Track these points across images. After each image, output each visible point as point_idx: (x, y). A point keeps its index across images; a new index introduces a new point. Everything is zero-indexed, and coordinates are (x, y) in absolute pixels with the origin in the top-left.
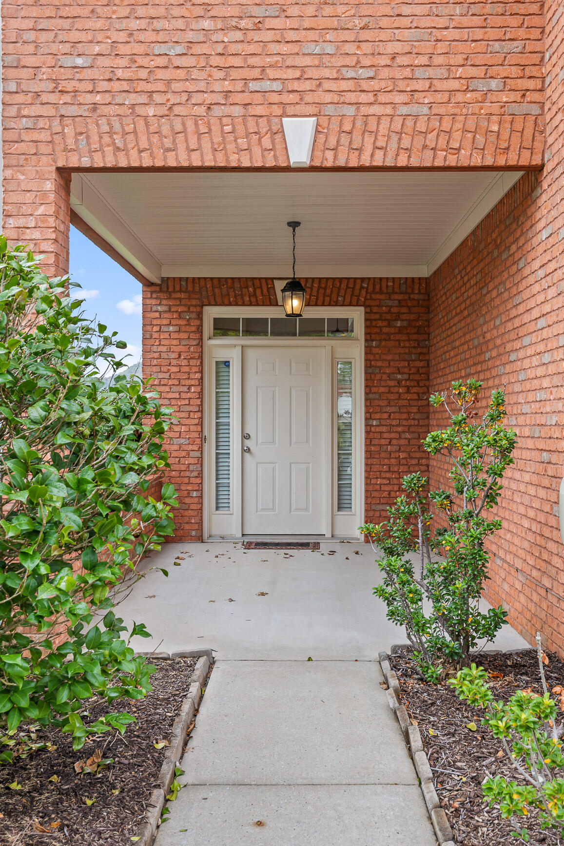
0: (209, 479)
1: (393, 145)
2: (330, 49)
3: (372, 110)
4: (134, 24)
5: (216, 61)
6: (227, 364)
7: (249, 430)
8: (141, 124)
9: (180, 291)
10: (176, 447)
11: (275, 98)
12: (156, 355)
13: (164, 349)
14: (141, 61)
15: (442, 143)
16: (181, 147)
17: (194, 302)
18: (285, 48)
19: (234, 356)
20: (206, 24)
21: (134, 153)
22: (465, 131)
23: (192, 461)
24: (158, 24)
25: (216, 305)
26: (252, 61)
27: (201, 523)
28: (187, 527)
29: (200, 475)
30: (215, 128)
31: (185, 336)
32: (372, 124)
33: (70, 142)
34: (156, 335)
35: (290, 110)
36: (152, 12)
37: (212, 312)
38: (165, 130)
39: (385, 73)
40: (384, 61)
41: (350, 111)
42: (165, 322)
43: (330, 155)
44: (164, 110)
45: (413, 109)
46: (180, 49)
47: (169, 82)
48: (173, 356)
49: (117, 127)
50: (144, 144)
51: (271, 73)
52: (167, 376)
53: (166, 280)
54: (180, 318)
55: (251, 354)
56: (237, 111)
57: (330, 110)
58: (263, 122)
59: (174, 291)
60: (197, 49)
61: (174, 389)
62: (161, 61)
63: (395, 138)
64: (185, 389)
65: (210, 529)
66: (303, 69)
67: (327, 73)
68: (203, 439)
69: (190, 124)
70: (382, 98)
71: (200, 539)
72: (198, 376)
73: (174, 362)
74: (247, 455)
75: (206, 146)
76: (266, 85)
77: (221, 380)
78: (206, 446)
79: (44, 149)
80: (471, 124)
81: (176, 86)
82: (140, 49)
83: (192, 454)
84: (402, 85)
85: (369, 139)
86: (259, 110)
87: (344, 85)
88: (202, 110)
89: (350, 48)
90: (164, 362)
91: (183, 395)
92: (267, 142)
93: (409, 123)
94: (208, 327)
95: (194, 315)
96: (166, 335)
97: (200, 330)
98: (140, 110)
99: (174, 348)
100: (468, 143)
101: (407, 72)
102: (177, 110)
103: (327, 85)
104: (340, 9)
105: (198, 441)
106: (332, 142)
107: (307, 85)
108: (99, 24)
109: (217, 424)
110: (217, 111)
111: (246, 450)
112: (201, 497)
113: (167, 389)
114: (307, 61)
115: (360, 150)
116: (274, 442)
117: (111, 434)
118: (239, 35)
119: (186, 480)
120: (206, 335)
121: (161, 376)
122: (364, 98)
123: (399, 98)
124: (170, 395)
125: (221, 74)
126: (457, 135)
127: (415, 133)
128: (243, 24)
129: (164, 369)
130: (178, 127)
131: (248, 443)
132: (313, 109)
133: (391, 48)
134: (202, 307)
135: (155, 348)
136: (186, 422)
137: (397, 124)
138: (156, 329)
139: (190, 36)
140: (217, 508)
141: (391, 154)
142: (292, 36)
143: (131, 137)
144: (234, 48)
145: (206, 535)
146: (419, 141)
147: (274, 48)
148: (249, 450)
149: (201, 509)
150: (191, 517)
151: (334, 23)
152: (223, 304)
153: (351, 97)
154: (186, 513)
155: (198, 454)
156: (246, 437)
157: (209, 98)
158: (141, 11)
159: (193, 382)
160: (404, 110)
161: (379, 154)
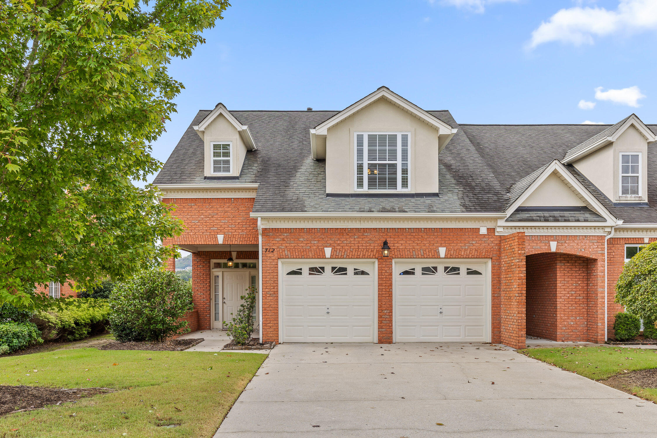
0: (213, 311)
1: (239, 240)
2: (226, 221)
3: (235, 233)
4: (188, 217)
5: (204, 224)
6: (218, 276)
7: (225, 296)
8: (190, 236)
9: (204, 255)
10: (202, 302)
11: (216, 231)
12: (196, 274)
13: (199, 272)
14: (190, 224)
15: (248, 240)
16: (198, 240)
17: (208, 258)
18: (218, 221)
19: (220, 274)
20: (202, 217)
21: (188, 242)
22: (253, 237)
23: (207, 306)
24: (193, 217)
25: (214, 259)
26: (211, 224)
27: (210, 324)
28: (206, 325)
29: (210, 310)
30: (204, 237)
31: (205, 268)
32: (235, 236)
33: (176, 240)
34: (196, 268)
35: (219, 233)
36: (192, 214)
37: (214, 261)
38: (194, 237)
39: (237, 226)
40: (237, 224)
41: (230, 233)
42: (199, 264)
43: (226, 242)
44: (194, 233)
45: (243, 233)
46: (197, 222)
47: (195, 228)
48: (201, 274)
49: (185, 237)
50: (190, 240)
51: (215, 226)
52: (199, 280)
53: (199, 252)
54: (203, 263)
55: (225, 273)
56: (208, 233)
57: (226, 233)
58: (213, 236)
59: (202, 255)
60: (201, 221)
61: (202, 284)
62: (194, 224)
63: (239, 239)
64: (205, 284)
65: (213, 326)
66: (221, 225)
67: (226, 226)
68: (210, 299)
69: (199, 236)
70: (237, 231)
71: (210, 329)
72: (209, 280)
73: (202, 276)
74: (224, 304)
75: (202, 240)
76: (214, 228)
77: (216, 282)
78: (211, 301)
79: (171, 241)
80: (254, 236)
81: (196, 229)
82: (189, 221)
83: (207, 304)
84: (240, 228)
85: (234, 239)
86: (213, 233)
87: (229, 228)
88: (201, 233)
89: (230, 221)
90: (199, 276)
91: (205, 286)
92: (214, 239)
93: (242, 236)
94: (212, 265)
95: (207, 262)
96: (199, 268)
97: (209, 267)
98: (189, 233)
99: (202, 272)
100: (253, 240)
101: (242, 226)
102: (197, 233)
103: (226, 228)
104: (228, 214)
105: (209, 300)
106: (227, 240)
107: (222, 228)
108: (181, 217)
109: (215, 295)
110: (205, 234)
111: (224, 303)
112: (210, 316)
113: (200, 284)
114: (222, 224)
115: (232, 241)
116: (232, 300)
117: (185, 296)
118: (209, 219)
119: (205, 311)
120: (211, 268)
121: (198, 280)
122: (233, 231)
123: (240, 231)
124: (200, 286)
125: (205, 226)
126: (251, 238)
127: (243, 238)
128: (209, 216)
129: (199, 278)
130: (197, 237)
131: (224, 300)
132: (223, 233)
133: (238, 221)
134: (210, 260)
135: (196, 272)
136: (205, 294)
137: (240, 236)
138: (196, 266)
139: (199, 219)
140: (215, 320)
141: (238, 242)
142: (219, 219)
143: (188, 239)
144: (208, 221)
145: (211, 328)
146: (244, 239)
147: (216, 221)
148: (225, 303)
149: (210, 320)
150: (207, 322)
151: (227, 216)
152: (216, 259)
153: (231, 231)
154: (206, 321)
155: (209, 304)
156: (224, 298)
157: (203, 231)
158: (189, 214)
159: (207, 282)
160: (241, 233)
161: (236, 242)
